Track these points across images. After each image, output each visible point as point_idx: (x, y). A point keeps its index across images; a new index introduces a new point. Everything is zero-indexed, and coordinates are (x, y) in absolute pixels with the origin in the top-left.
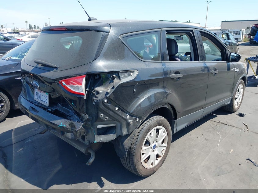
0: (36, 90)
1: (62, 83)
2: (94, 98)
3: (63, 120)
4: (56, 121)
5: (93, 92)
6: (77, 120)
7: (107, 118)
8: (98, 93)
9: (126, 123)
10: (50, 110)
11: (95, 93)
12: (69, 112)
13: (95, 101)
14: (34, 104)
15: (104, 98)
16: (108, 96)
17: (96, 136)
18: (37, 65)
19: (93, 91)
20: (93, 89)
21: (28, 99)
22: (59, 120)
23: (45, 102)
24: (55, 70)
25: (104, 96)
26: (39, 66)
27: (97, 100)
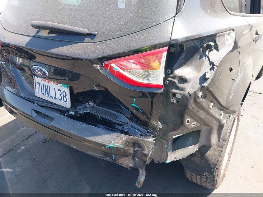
0: (37, 80)
1: (111, 67)
2: (174, 91)
3: (115, 135)
4: (100, 137)
5: (169, 79)
6: (140, 133)
7: (194, 124)
8: (183, 80)
9: (218, 126)
10: (73, 113)
11: (175, 80)
12: (116, 117)
13: (179, 96)
14: (38, 105)
15: (198, 90)
16: (206, 84)
17: (169, 154)
18: (38, 32)
19: (171, 77)
20: (169, 73)
21: (22, 95)
22: (105, 136)
23: (62, 101)
24: (87, 40)
25: (198, 86)
26: (44, 33)
27: (184, 96)
